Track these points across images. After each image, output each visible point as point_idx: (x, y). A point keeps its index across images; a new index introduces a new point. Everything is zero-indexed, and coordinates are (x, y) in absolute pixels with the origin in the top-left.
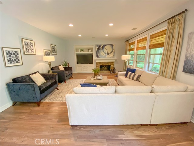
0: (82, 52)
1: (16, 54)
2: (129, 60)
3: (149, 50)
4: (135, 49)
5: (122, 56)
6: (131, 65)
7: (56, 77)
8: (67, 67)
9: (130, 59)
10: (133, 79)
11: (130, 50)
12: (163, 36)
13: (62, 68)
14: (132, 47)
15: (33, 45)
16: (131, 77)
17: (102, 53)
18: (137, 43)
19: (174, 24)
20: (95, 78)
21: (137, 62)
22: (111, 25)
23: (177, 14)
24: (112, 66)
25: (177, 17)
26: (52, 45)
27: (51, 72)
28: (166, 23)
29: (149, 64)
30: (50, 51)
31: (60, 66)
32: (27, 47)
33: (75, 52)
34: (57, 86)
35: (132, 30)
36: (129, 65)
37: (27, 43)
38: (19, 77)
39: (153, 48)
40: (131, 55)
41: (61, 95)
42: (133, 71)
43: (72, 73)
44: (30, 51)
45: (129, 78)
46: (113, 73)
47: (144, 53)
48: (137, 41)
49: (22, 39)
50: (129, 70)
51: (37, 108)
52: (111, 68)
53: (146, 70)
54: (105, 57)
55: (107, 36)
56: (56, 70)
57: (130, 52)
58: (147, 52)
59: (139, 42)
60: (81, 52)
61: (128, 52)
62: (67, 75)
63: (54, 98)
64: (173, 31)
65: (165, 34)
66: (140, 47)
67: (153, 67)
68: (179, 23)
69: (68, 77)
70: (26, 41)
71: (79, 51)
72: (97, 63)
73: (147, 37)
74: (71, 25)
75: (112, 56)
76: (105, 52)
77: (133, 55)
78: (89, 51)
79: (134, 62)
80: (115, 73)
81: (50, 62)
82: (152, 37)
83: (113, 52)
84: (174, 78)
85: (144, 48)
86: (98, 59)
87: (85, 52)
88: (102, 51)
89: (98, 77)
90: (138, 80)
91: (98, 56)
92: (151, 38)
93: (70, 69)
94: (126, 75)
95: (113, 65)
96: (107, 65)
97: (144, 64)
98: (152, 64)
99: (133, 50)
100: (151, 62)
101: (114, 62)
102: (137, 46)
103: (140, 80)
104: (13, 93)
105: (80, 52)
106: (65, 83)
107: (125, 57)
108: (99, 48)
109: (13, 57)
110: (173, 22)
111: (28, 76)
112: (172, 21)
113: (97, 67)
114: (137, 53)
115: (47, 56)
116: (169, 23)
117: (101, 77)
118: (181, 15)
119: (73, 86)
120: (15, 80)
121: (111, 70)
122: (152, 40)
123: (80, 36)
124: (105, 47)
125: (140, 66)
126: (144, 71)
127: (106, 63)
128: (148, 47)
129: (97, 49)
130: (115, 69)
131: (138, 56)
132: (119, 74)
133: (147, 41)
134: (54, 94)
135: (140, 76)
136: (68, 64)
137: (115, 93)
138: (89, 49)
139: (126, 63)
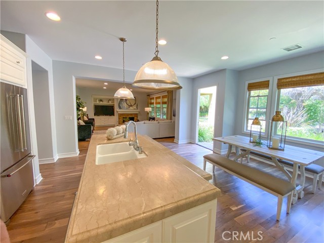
0: (101, 103)
3: (162, 105)
4: (155, 103)
5: (146, 108)
6: (153, 115)
9: (151, 111)
11: (151, 103)
12: (166, 98)
14: (152, 101)
33: (93, 103)
39: (164, 104)
40: (152, 108)
47: (160, 107)
48: (155, 97)
50: (150, 118)
52: (135, 120)
53: (162, 118)
54: (127, 109)
59: (157, 98)
61: (150, 105)
71: (98, 101)
72: (120, 115)
75: (135, 108)
76: (128, 104)
77: (154, 108)
78: (110, 102)
82: (163, 97)
83: (136, 105)
85: (159, 103)
86: (120, 110)
87: (105, 103)
88: (125, 103)
91: (120, 108)
95: (137, 117)
96: (131, 116)
99: (153, 103)
101: (137, 114)
102: (156, 101)
105: (98, 103)
107: (148, 109)
113: (119, 119)
114: (156, 106)
122: (163, 99)
123: (105, 88)
131: (157, 109)
133: (161, 99)
137: (144, 123)
138: (110, 100)
139: (148, 114)
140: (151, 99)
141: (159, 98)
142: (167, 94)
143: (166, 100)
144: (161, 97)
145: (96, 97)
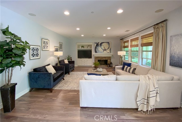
0: (83, 48)
1: (37, 50)
2: (124, 56)
3: (141, 47)
4: (129, 46)
5: (119, 52)
6: (127, 60)
7: (63, 69)
8: (70, 60)
9: (125, 54)
10: (129, 72)
11: (125, 47)
12: (151, 37)
13: (66, 62)
14: (126, 44)
15: (48, 43)
16: (128, 70)
17: (100, 49)
18: (131, 41)
19: (158, 29)
20: (96, 70)
21: (132, 57)
22: (109, 28)
23: (160, 22)
24: (109, 61)
25: (160, 24)
26: (60, 43)
27: (59, 65)
28: (152, 28)
29: (142, 59)
30: (58, 48)
31: (65, 59)
32: (44, 45)
33: (77, 48)
34: (64, 76)
35: (126, 31)
36: (124, 59)
37: (45, 42)
38: (39, 68)
39: (145, 46)
40: (126, 51)
41: (68, 84)
42: (129, 65)
43: (74, 66)
44: (46, 47)
45: (126, 71)
46: (110, 67)
47: (138, 50)
48: (131, 40)
49: (42, 39)
50: (125, 64)
51: (50, 94)
52: (108, 63)
53: (140, 64)
54: (102, 53)
55: (105, 36)
56: (62, 63)
57: (125, 49)
58: (139, 49)
59: (132, 41)
60: (81, 48)
61: (123, 49)
62: (71, 68)
63: (62, 86)
64: (158, 34)
65: (152, 36)
66: (134, 45)
67: (147, 62)
68: (162, 28)
69: (71, 70)
70: (44, 40)
71: (80, 47)
72: (96, 58)
73: (138, 37)
74: (78, 29)
75: (109, 51)
76: (102, 48)
77: (128, 51)
78: (89, 47)
79: (129, 57)
80: (112, 67)
81: (59, 56)
82: (143, 37)
83: (109, 49)
84: (164, 71)
85: (137, 46)
86: (96, 54)
87: (85, 48)
88: (100, 47)
89: (98, 69)
90: (133, 73)
91: (96, 52)
92: (141, 39)
93: (73, 62)
94: (123, 69)
95: (110, 59)
96: (105, 59)
97: (138, 60)
98: (146, 59)
99: (127, 47)
100: (143, 57)
101: (111, 57)
102: (131, 44)
103: (135, 73)
104: (33, 80)
106: (69, 74)
108: (97, 45)
109: (35, 52)
110: (158, 28)
111: (44, 67)
112: (156, 26)
113: (95, 61)
114: (131, 49)
115: (56, 51)
116: (154, 28)
117: (101, 70)
118: (163, 23)
119: (76, 77)
120: (35, 70)
121: (109, 64)
122: (143, 39)
123: (83, 36)
124: (102, 44)
125: (134, 61)
126: (138, 65)
127: (103, 58)
128: (140, 45)
129: (95, 46)
130: (112, 63)
131: (132, 52)
132: (116, 67)
133: (139, 40)
134: (62, 84)
135: (136, 69)
136: (71, 58)
137: (116, 80)
138: (89, 46)
139: (122, 58)
140: (125, 42)
141: (137, 39)
142: (152, 31)
143: (151, 40)
144: (140, 38)
145: (79, 44)
